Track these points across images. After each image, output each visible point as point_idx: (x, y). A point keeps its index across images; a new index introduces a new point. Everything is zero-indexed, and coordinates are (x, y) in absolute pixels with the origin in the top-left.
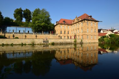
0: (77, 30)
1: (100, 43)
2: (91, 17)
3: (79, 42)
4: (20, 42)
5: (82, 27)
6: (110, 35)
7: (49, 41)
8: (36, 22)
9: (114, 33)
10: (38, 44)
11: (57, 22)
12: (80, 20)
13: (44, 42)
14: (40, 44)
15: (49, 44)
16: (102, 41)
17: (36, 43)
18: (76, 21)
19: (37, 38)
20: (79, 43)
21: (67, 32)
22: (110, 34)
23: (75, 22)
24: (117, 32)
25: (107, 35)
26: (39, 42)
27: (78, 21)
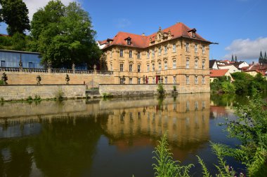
0: (162, 62)
1: (214, 93)
2: (194, 31)
3: (168, 92)
4: (24, 94)
5: (175, 54)
6: (234, 75)
7: (100, 91)
8: (55, 39)
9: (240, 71)
10: (73, 99)
11: (109, 40)
12: (169, 38)
13: (87, 92)
14: (78, 98)
15: (101, 97)
16: (218, 89)
17: (68, 97)
18: (159, 40)
19: (70, 82)
20: (169, 94)
21: (135, 67)
22: (232, 72)
23: (156, 43)
24: (247, 68)
25: (227, 74)
26: (75, 93)
27: (165, 40)
